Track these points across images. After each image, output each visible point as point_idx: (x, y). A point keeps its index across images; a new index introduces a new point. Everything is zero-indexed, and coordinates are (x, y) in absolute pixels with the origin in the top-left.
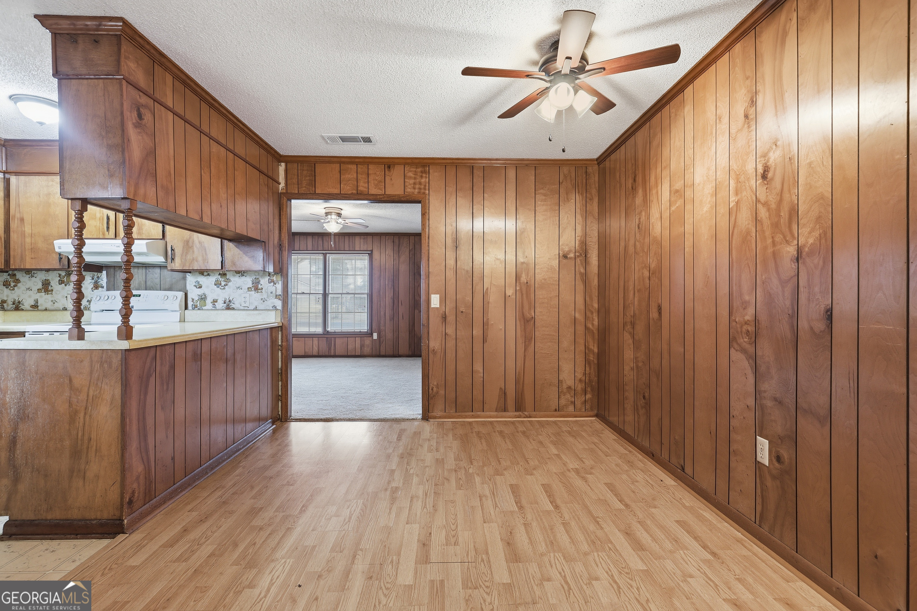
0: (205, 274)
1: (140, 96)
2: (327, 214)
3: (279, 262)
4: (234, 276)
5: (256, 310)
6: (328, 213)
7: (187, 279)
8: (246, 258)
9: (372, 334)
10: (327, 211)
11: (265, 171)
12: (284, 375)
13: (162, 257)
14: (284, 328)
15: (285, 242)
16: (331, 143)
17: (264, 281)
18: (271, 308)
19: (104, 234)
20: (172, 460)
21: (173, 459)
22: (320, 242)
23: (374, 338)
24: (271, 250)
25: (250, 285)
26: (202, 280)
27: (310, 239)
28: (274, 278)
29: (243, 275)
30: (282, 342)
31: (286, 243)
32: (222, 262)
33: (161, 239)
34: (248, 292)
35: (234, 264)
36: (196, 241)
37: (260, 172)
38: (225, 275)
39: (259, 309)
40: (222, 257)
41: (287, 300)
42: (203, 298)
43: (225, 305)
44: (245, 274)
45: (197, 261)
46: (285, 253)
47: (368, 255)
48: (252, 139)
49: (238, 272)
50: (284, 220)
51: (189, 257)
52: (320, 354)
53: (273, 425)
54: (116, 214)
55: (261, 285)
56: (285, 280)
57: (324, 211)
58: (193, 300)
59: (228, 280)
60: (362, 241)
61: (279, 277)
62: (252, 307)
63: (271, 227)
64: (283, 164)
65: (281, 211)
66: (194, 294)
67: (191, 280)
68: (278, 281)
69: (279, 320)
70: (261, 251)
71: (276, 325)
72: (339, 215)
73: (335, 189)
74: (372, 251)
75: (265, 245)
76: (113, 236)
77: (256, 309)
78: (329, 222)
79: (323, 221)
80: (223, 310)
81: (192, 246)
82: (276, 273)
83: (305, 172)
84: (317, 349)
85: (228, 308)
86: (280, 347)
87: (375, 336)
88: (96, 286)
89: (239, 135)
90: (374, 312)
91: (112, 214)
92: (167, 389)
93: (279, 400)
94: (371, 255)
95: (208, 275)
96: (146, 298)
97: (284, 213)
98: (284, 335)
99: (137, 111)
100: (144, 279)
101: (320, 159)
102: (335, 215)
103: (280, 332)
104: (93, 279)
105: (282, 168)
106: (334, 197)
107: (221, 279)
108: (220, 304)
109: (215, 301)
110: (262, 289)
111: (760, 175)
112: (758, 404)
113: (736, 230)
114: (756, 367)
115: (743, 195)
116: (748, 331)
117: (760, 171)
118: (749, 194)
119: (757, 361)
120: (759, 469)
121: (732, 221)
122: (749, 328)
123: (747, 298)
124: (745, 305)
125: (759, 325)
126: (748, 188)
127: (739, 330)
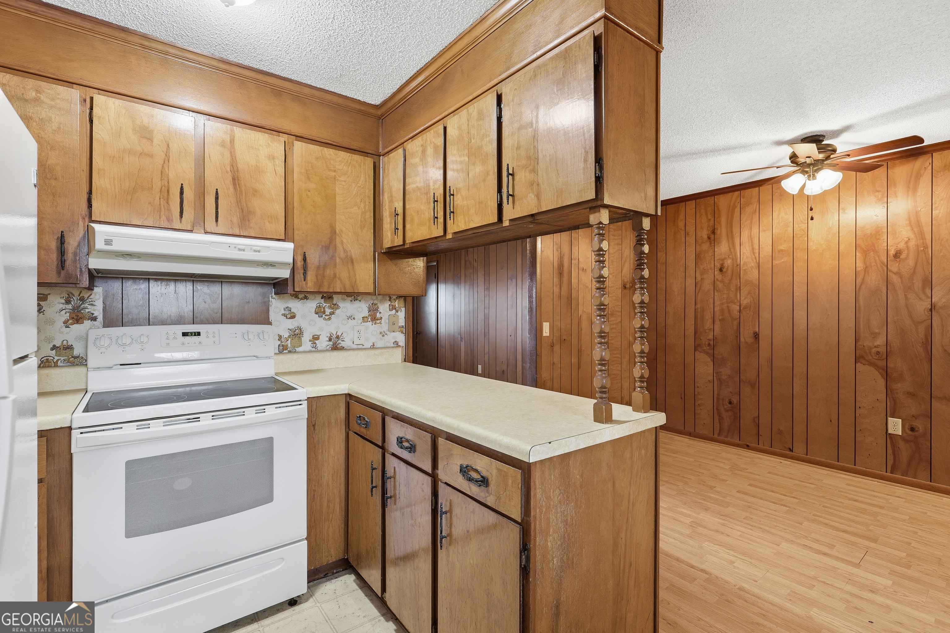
0: (301, 296)
4: (344, 299)
7: (271, 303)
17: (384, 308)
18: (392, 345)
25: (366, 313)
26: (296, 305)
28: (397, 304)
29: (357, 299)
32: (374, 282)
34: (364, 324)
35: (388, 285)
36: (340, 248)
38: (330, 298)
39: (378, 346)
40: (375, 275)
42: (297, 334)
43: (331, 343)
45: (340, 279)
49: (349, 295)
51: (329, 272)
55: (380, 313)
58: (280, 337)
59: (335, 307)
61: (402, 302)
62: (368, 345)
66: (282, 328)
67: (278, 306)
68: (400, 308)
77: (373, 347)
80: (327, 351)
81: (334, 256)
85: (335, 348)
95: (305, 298)
107: (325, 305)
108: (323, 343)
109: (315, 338)
110: (381, 318)
111: (892, 255)
112: (889, 398)
113: (863, 287)
114: (887, 375)
115: (872, 265)
116: (878, 352)
117: (892, 252)
118: (879, 265)
119: (889, 371)
120: (891, 438)
121: (859, 280)
122: (879, 350)
123: (877, 331)
124: (875, 335)
125: (890, 348)
126: (878, 261)
127: (867, 351)
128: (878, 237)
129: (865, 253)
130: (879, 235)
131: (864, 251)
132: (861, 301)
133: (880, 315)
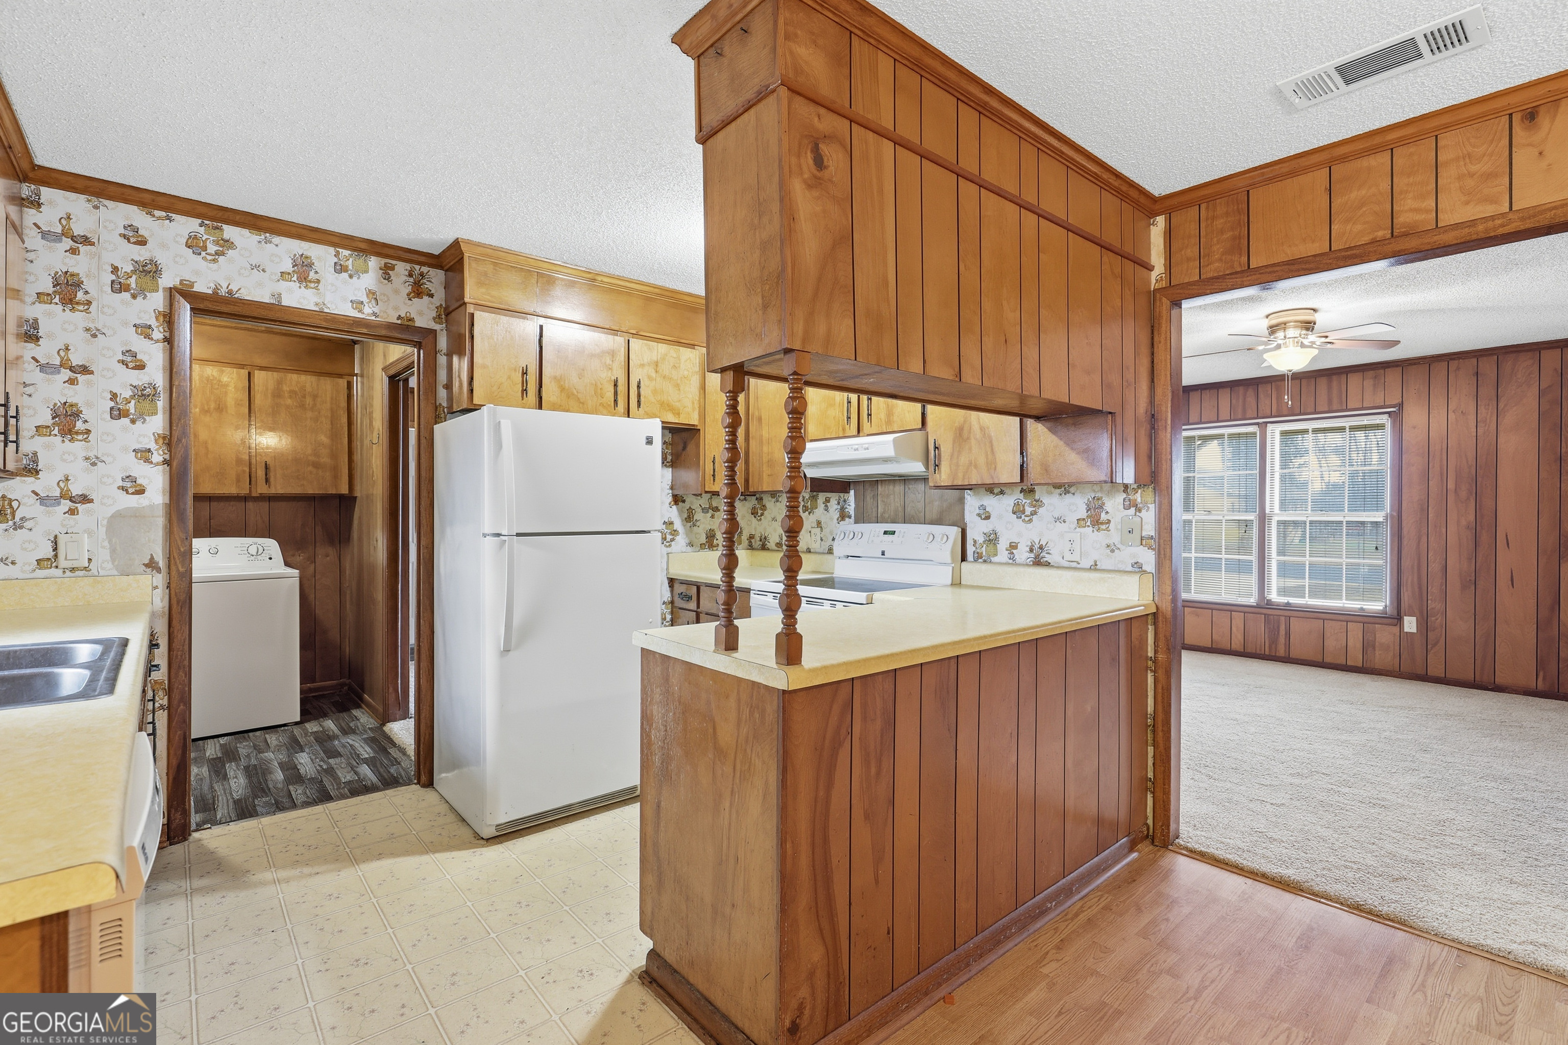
0: (996, 490)
1: (819, 116)
2: (1273, 329)
3: (1150, 457)
4: (1050, 493)
5: (1096, 570)
6: (1277, 325)
7: (966, 501)
8: (1072, 456)
9: (1398, 619)
10: (1274, 322)
11: (1117, 244)
12: (1160, 734)
13: (921, 463)
14: (1160, 618)
15: (1164, 409)
16: (1305, 103)
17: (1114, 505)
18: (1130, 568)
19: (844, 430)
20: (888, 933)
21: (890, 931)
22: (1251, 399)
23: (1407, 629)
24: (1130, 430)
25: (1083, 513)
26: (992, 503)
27: (1225, 397)
28: (1138, 497)
29: (1069, 492)
30: (1156, 652)
31: (1167, 412)
32: (1022, 466)
33: (920, 429)
34: (1078, 529)
35: (1046, 469)
36: (976, 427)
37: (1102, 247)
38: (1032, 491)
39: (1103, 568)
40: (1023, 457)
41: (1168, 550)
42: (992, 539)
43: (1032, 555)
44: (1072, 490)
45: (976, 467)
46: (1165, 435)
47: (1386, 416)
48: (1082, 171)
49: (1057, 486)
50: (1160, 355)
51: (964, 460)
52: (1249, 650)
53: (1131, 850)
54: (859, 396)
55: (1107, 513)
56: (1166, 501)
57: (1266, 323)
58: (975, 542)
59: (1038, 503)
60: (1369, 383)
61: (1149, 492)
62: (1087, 563)
63: (1130, 376)
64: (1161, 220)
65: (1156, 333)
66: (977, 530)
67: (972, 502)
68: (1145, 503)
69: (1148, 598)
70: (1105, 435)
71: (1140, 611)
72: (1309, 326)
73: (1313, 242)
74: (1401, 406)
75: (1114, 421)
76: (855, 432)
77: (1094, 568)
78: (1279, 347)
79: (1261, 348)
80: (1027, 565)
81: (968, 438)
82: (1140, 484)
83: (1219, 223)
84: (1241, 637)
85: (1038, 562)
86: (1150, 663)
87: (1410, 624)
88: (843, 516)
89: (1052, 171)
90: (1406, 563)
91: (854, 397)
92: (878, 773)
93: (1147, 789)
94: (1397, 416)
95: (1002, 492)
96: (903, 536)
97: (1163, 336)
98: (1161, 636)
99: (812, 151)
100: (902, 503)
101: (1263, 174)
102: (1295, 327)
103: (1151, 628)
104: (839, 503)
105: (1158, 229)
106: (1312, 266)
107: (1024, 501)
108: (1022, 554)
109: (1013, 546)
110: (1109, 522)
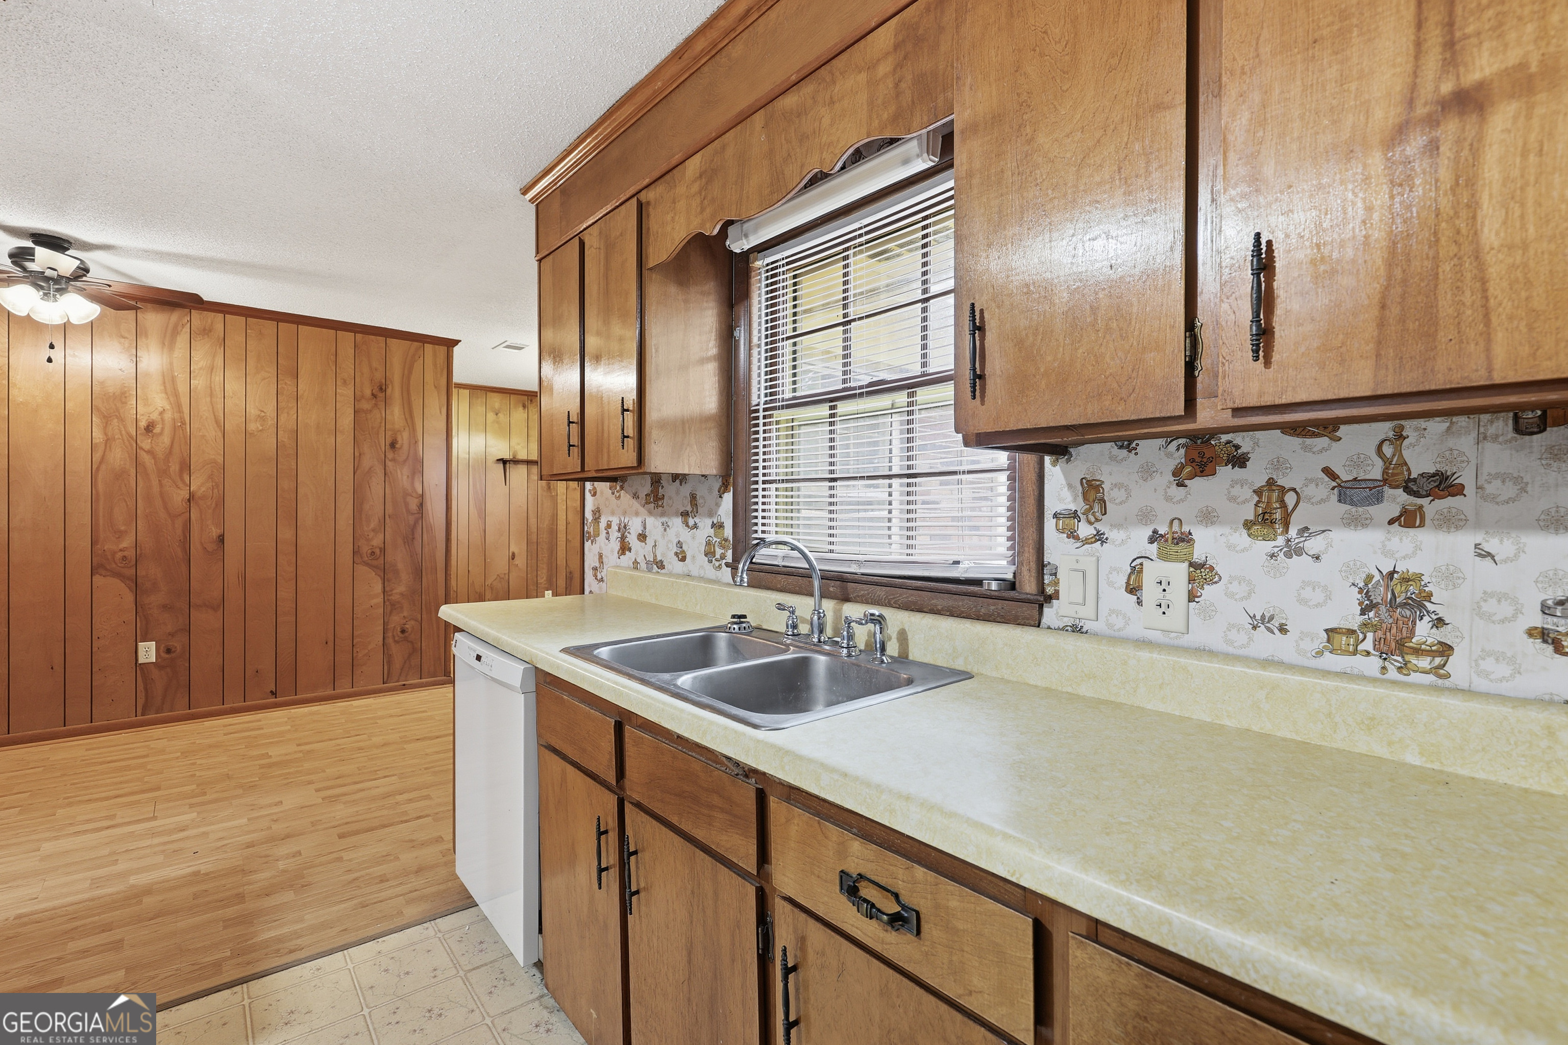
111: (143, 427)
112: (140, 617)
113: (103, 467)
114: (136, 585)
115: (116, 437)
116: (125, 557)
117: (143, 424)
118: (126, 441)
119: (139, 580)
120: (142, 669)
121: (97, 456)
122: (125, 553)
123: (123, 528)
124: (120, 534)
125: (141, 550)
126: (124, 432)
127: (109, 557)
128: (124, 400)
129: (106, 419)
130: (126, 397)
131: (104, 417)
132: (101, 487)
133: (127, 506)
